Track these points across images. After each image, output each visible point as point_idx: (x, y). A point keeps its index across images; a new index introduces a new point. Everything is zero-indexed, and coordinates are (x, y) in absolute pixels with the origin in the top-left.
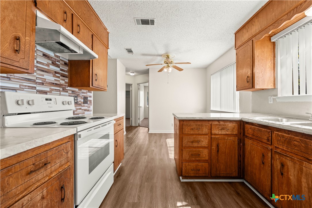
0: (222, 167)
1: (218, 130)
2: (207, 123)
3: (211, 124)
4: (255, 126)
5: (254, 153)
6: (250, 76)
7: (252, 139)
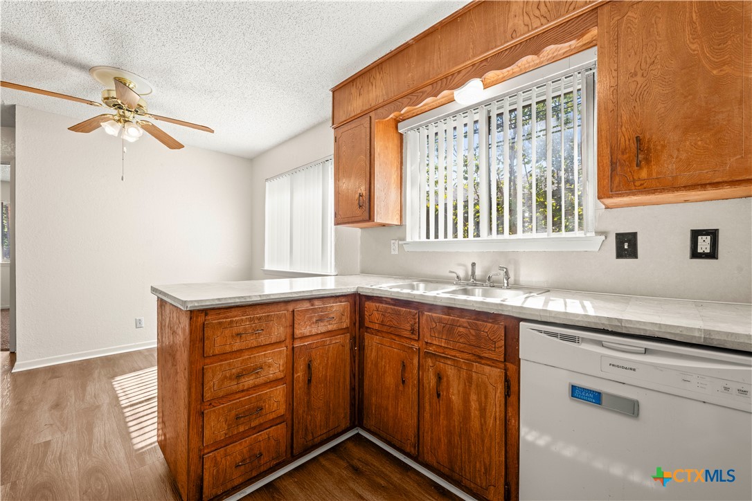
0: (319, 418)
1: (310, 326)
2: (283, 308)
3: (293, 311)
4: (387, 303)
5: (383, 363)
6: (364, 194)
7: (379, 334)
